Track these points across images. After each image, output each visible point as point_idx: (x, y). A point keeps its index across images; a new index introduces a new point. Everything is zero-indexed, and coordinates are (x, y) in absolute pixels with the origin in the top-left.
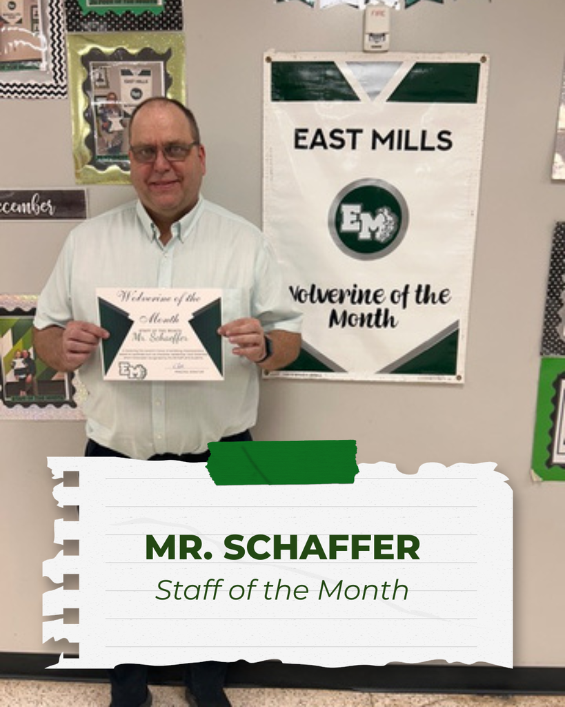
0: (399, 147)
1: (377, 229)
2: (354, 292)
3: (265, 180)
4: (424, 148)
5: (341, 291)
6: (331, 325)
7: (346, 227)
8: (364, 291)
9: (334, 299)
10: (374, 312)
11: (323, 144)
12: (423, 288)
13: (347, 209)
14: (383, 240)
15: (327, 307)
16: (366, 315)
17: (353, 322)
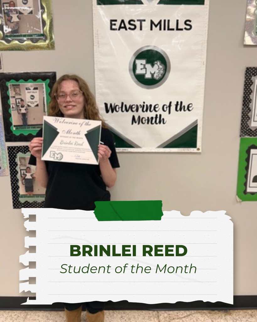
0: (165, 29)
1: (154, 73)
2: (144, 106)
3: (95, 47)
4: (178, 29)
5: (137, 106)
6: (132, 124)
7: (139, 71)
8: (149, 105)
9: (134, 110)
10: (154, 116)
11: (125, 27)
12: (179, 103)
13: (138, 62)
14: (157, 78)
15: (130, 114)
16: (150, 118)
17: (144, 122)
